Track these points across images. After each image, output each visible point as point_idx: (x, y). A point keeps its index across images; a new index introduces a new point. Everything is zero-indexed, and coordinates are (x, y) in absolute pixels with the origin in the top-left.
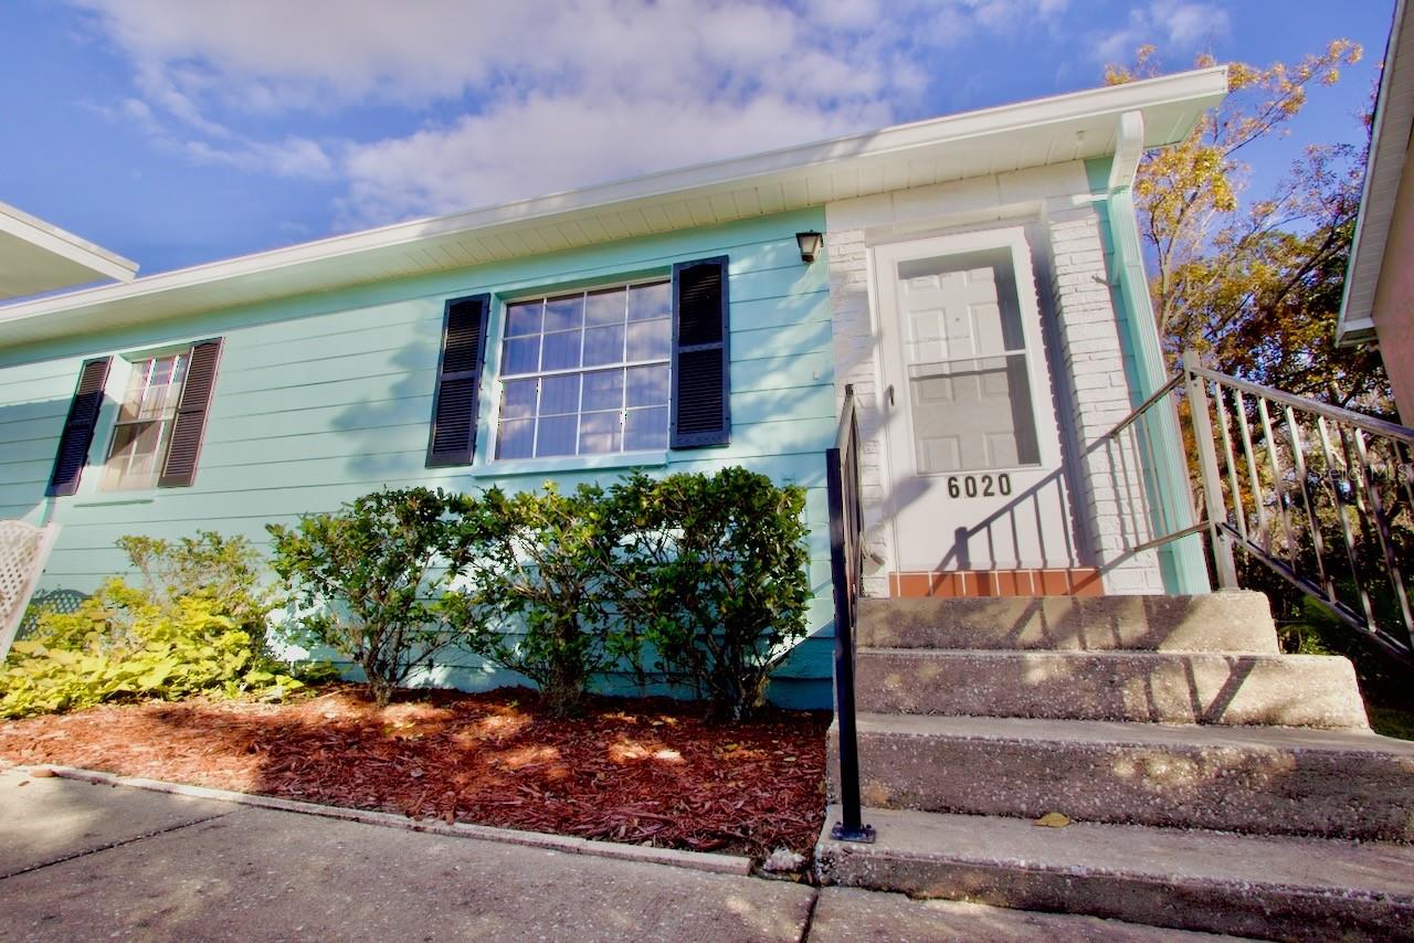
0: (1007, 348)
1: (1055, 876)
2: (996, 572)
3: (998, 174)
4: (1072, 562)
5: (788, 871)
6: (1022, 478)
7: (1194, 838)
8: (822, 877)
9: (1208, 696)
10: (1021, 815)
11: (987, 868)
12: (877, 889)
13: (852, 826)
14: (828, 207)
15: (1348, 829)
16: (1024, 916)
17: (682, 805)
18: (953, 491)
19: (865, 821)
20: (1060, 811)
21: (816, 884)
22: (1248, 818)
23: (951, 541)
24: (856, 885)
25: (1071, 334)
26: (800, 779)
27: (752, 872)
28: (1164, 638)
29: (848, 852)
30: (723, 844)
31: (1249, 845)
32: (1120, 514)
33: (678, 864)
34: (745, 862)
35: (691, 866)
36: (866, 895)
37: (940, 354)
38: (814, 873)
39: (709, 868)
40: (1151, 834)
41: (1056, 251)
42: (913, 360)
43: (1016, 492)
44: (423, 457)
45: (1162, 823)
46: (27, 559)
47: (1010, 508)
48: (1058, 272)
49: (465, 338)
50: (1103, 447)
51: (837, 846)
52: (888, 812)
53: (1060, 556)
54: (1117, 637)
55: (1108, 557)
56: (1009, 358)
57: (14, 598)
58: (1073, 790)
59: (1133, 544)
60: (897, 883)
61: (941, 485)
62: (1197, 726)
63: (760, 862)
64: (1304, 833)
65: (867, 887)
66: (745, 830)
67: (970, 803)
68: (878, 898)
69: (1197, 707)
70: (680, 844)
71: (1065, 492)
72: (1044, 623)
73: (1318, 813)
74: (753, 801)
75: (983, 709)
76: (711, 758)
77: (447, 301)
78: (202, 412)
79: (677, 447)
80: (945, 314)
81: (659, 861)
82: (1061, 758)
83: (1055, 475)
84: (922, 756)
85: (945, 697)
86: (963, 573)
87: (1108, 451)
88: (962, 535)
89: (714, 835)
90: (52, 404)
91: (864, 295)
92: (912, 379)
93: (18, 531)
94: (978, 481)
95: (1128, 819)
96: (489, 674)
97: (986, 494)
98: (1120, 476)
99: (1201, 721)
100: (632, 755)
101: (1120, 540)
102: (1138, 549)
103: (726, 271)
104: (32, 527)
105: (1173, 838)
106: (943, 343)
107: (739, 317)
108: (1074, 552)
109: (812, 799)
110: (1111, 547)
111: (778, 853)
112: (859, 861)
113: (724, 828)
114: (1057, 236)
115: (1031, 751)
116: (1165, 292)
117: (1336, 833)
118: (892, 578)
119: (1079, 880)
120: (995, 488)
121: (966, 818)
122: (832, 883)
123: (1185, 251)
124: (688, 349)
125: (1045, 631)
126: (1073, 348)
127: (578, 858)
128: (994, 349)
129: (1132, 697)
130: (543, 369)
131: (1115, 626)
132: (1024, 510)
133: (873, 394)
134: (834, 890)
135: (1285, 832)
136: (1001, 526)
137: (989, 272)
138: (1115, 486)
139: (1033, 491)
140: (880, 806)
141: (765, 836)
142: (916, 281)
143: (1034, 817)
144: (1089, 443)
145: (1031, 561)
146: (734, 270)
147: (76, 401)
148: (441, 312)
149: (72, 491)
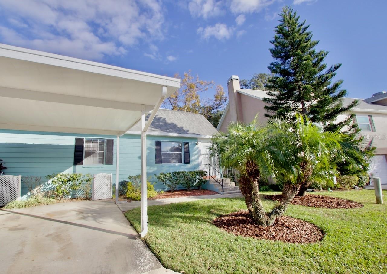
46: (109, 179)
57: (110, 185)
78: (112, 152)
79: (185, 163)
108: (214, 174)
146: (190, 144)
147: (76, 146)
148: (154, 142)
149: (81, 164)
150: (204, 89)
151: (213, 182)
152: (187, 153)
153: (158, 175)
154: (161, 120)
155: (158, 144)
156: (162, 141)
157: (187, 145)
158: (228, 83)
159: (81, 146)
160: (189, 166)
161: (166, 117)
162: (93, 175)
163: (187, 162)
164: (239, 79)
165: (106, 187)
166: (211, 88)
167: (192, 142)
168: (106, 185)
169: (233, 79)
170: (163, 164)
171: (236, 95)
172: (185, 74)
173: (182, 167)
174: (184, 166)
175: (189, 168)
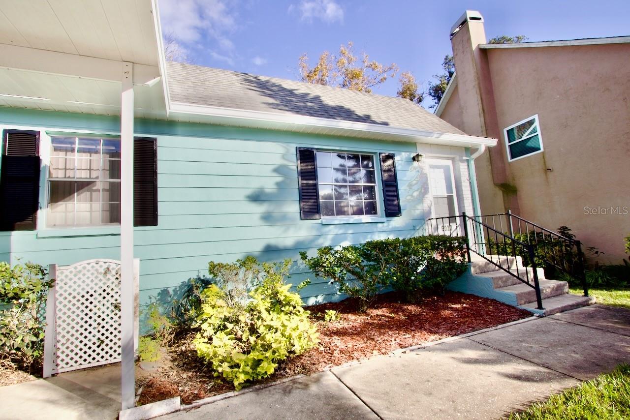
6: (454, 226)
8: (544, 316)
13: (540, 307)
14: (417, 144)
18: (443, 229)
22: (554, 295)
25: (464, 192)
29: (546, 311)
37: (438, 194)
41: (461, 170)
42: (434, 193)
44: (298, 215)
48: (461, 176)
49: (308, 166)
56: (448, 196)
61: (440, 227)
75: (511, 284)
78: (152, 182)
79: (387, 216)
80: (435, 180)
84: (526, 295)
85: (506, 283)
91: (426, 174)
92: (434, 198)
94: (446, 227)
97: (448, 230)
103: (395, 158)
106: (435, 188)
111: (534, 315)
112: (548, 312)
114: (461, 167)
124: (387, 184)
126: (464, 196)
128: (446, 194)
130: (335, 182)
135: (557, 296)
139: (456, 230)
146: (397, 159)
148: (294, 151)
149: (33, 226)
150: (376, 81)
151: (480, 267)
152: (391, 185)
153: (313, 254)
154: (308, 98)
155: (307, 156)
156: (317, 149)
157: (390, 162)
158: (452, 35)
160: (397, 222)
161: (319, 94)
162: (53, 267)
163: (393, 210)
164: (482, 18)
165: (112, 315)
166: (392, 76)
167: (403, 153)
168: (112, 308)
169: (469, 20)
170: (325, 219)
171: (477, 55)
172: (342, 48)
173: (380, 225)
174: (385, 224)
175: (398, 228)
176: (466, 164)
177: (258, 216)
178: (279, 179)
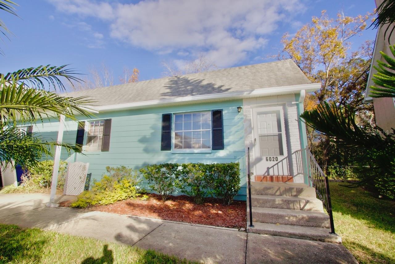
0: (278, 132)
1: (276, 232)
2: (274, 176)
3: (278, 96)
4: (288, 174)
5: (243, 231)
6: (280, 158)
7: (295, 227)
8: (248, 232)
9: (302, 206)
10: (273, 223)
11: (268, 231)
12: (255, 233)
13: (251, 225)
14: (243, 100)
15: (314, 226)
16: (272, 236)
17: (226, 221)
18: (267, 160)
19: (253, 225)
20: (279, 223)
21: (247, 232)
22: (302, 224)
23: (266, 170)
24: (252, 232)
25: (290, 131)
26: (242, 217)
27: (239, 231)
28: (299, 195)
29: (251, 229)
30: (234, 227)
31: (301, 228)
32: (297, 166)
33: (229, 230)
34: (238, 230)
35: (231, 230)
36: (253, 234)
37: (265, 132)
38: (247, 231)
39: (233, 230)
40: (290, 226)
41: (288, 113)
42: (260, 133)
43: (279, 160)
44: (160, 148)
45: (292, 225)
46: (84, 170)
47: (277, 164)
48: (289, 118)
49: (167, 124)
50: (295, 154)
51: (250, 228)
52: (256, 223)
53: (286, 173)
54: (291, 194)
55: (295, 174)
56: (279, 134)
57: (83, 178)
58: (280, 220)
59: (299, 172)
60: (257, 232)
61: (264, 158)
62: (300, 211)
63: (239, 230)
64: (309, 226)
65: (253, 233)
66: (236, 225)
67: (267, 222)
68: (255, 234)
69: (300, 208)
70: (228, 227)
71: (288, 161)
72: (280, 191)
73: (311, 224)
74: (236, 220)
75: (270, 207)
76: (227, 213)
77: (163, 115)
78: (109, 135)
79: (213, 149)
80: (266, 123)
81: (226, 229)
82: (279, 216)
83: (286, 158)
84: (260, 215)
85: (264, 205)
86: (268, 176)
87: (296, 154)
88: (268, 169)
89: (232, 226)
90: (72, 131)
91: (250, 120)
92: (259, 136)
93: (81, 164)
94: (272, 158)
95: (287, 224)
96: (177, 192)
97: (273, 161)
98: (297, 159)
99: (301, 210)
100: (214, 212)
101: (297, 171)
102: (300, 173)
103: (222, 113)
104: (84, 163)
105: (292, 227)
106: (266, 129)
107: (225, 123)
108: (289, 173)
109: (245, 220)
110: (295, 172)
111: (242, 229)
112: (252, 230)
113: (233, 225)
114: (289, 110)
115: (275, 215)
116: (327, 77)
117: (313, 226)
118: (255, 177)
119: (279, 232)
120: (275, 160)
121: (266, 224)
122: (249, 232)
123: (333, 65)
124: (215, 129)
125: (280, 193)
126: (290, 134)
127: (216, 229)
128: (276, 132)
129: (291, 206)
130: (184, 130)
131: (291, 192)
132: (280, 164)
133: (252, 141)
134: (249, 233)
135: (307, 226)
136: (276, 167)
137: (275, 114)
138: (297, 161)
139: (282, 161)
140: (254, 222)
141: (240, 226)
142: (261, 116)
143: (275, 223)
144: (292, 152)
145: (281, 174)
146: (224, 113)
147: (78, 131)
148: (161, 116)
152: (218, 130)
155: (167, 118)
157: (219, 115)
159: (82, 130)
160: (221, 153)
167: (230, 108)
168: (79, 178)
173: (208, 155)
174: (212, 155)
175: (221, 157)
176: (296, 107)
177: (142, 149)
178: (153, 131)
